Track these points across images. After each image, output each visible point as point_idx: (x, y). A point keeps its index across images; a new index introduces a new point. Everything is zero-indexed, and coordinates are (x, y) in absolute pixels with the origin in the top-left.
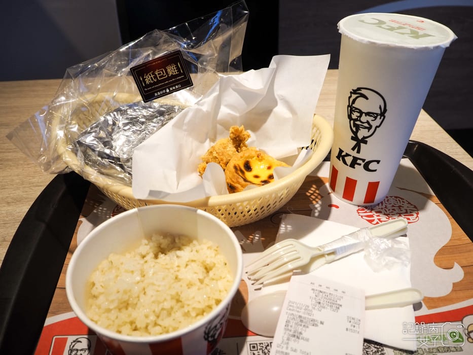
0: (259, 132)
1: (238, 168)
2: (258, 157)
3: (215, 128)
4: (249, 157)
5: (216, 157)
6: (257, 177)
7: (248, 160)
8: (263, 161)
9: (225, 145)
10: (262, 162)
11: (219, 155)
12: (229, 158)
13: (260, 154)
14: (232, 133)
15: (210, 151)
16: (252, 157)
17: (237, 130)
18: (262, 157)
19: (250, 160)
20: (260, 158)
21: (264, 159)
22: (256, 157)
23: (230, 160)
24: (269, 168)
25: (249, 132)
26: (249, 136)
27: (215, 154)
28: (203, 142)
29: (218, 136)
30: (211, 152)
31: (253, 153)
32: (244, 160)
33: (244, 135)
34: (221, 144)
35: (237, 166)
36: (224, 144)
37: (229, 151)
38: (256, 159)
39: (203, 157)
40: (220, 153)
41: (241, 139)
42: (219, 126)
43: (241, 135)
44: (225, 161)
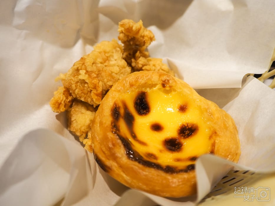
0: (170, 31)
1: (122, 111)
2: (164, 85)
3: (94, 19)
4: (145, 85)
5: (84, 80)
6: (157, 127)
7: (144, 90)
8: (173, 93)
9: (107, 55)
10: (170, 96)
11: (90, 76)
12: (110, 83)
13: (168, 81)
14: (122, 32)
15: (76, 67)
16: (153, 86)
17: (129, 30)
18: (170, 87)
19: (148, 90)
20: (168, 88)
21: (175, 90)
22: (159, 86)
23: (111, 86)
24: (183, 109)
25: (153, 30)
26: (151, 39)
27: (83, 75)
28: (69, 45)
29: (101, 34)
30: (78, 70)
31: (155, 78)
32: (137, 90)
33: (143, 37)
34: (100, 53)
35: (121, 105)
36: (105, 52)
37: (114, 65)
38: (159, 89)
39: (62, 76)
40: (92, 72)
41: (138, 43)
42: (102, 18)
43: (138, 36)
44: (100, 90)
